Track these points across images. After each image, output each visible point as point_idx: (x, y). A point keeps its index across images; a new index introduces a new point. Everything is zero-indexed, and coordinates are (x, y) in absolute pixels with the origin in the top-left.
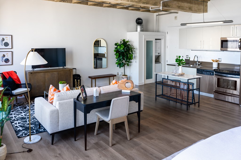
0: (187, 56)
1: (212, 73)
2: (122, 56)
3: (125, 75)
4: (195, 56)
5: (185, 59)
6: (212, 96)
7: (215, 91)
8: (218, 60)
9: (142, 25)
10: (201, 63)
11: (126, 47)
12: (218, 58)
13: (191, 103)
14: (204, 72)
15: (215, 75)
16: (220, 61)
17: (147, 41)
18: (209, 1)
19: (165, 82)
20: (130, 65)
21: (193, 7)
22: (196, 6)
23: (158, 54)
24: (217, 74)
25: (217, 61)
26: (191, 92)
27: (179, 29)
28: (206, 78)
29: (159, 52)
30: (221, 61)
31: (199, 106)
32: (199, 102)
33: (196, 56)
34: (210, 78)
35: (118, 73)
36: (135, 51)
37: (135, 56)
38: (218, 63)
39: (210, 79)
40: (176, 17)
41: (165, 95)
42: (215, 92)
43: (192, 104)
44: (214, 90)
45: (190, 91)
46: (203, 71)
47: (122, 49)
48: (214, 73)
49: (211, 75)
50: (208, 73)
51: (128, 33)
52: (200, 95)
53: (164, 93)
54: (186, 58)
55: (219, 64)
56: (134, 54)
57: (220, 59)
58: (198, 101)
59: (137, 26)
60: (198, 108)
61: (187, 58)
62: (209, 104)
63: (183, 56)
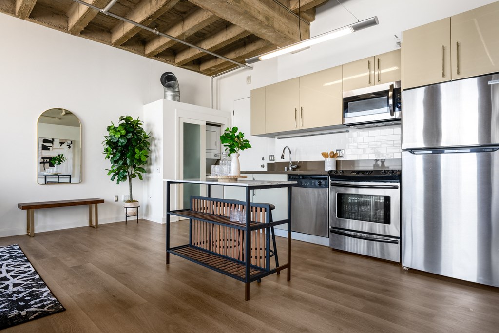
0: (272, 156)
1: (323, 182)
2: (120, 155)
3: (131, 201)
4: (284, 149)
5: (268, 164)
6: (325, 242)
7: (333, 227)
8: (337, 153)
9: (177, 90)
10: (299, 165)
11: (129, 132)
12: (337, 150)
13: (263, 270)
14: (304, 182)
15: (332, 185)
16: (341, 155)
17: (185, 124)
18: (314, 22)
19: (199, 209)
20: (148, 179)
21: (276, 19)
22: (282, 21)
23: (215, 156)
24: (338, 182)
25: (334, 155)
26: (263, 231)
27: (251, 91)
28: (311, 195)
29: (217, 152)
30: (342, 157)
31: (289, 279)
32: (288, 266)
33: (287, 150)
34: (319, 195)
35: (116, 196)
36: (156, 146)
37: (156, 157)
38: (337, 161)
39: (318, 197)
40: (248, 78)
41: (196, 245)
42: (332, 231)
43: (266, 272)
44: (330, 227)
45: (261, 230)
46: (303, 178)
47: (120, 135)
48: (330, 181)
49: (322, 187)
50: (313, 182)
51: (144, 106)
52: (292, 241)
53: (195, 241)
54: (270, 160)
55: (337, 163)
56: (155, 150)
57: (340, 150)
58: (286, 263)
59: (165, 92)
60: (285, 288)
61: (272, 160)
62: (319, 266)
63: (263, 158)
